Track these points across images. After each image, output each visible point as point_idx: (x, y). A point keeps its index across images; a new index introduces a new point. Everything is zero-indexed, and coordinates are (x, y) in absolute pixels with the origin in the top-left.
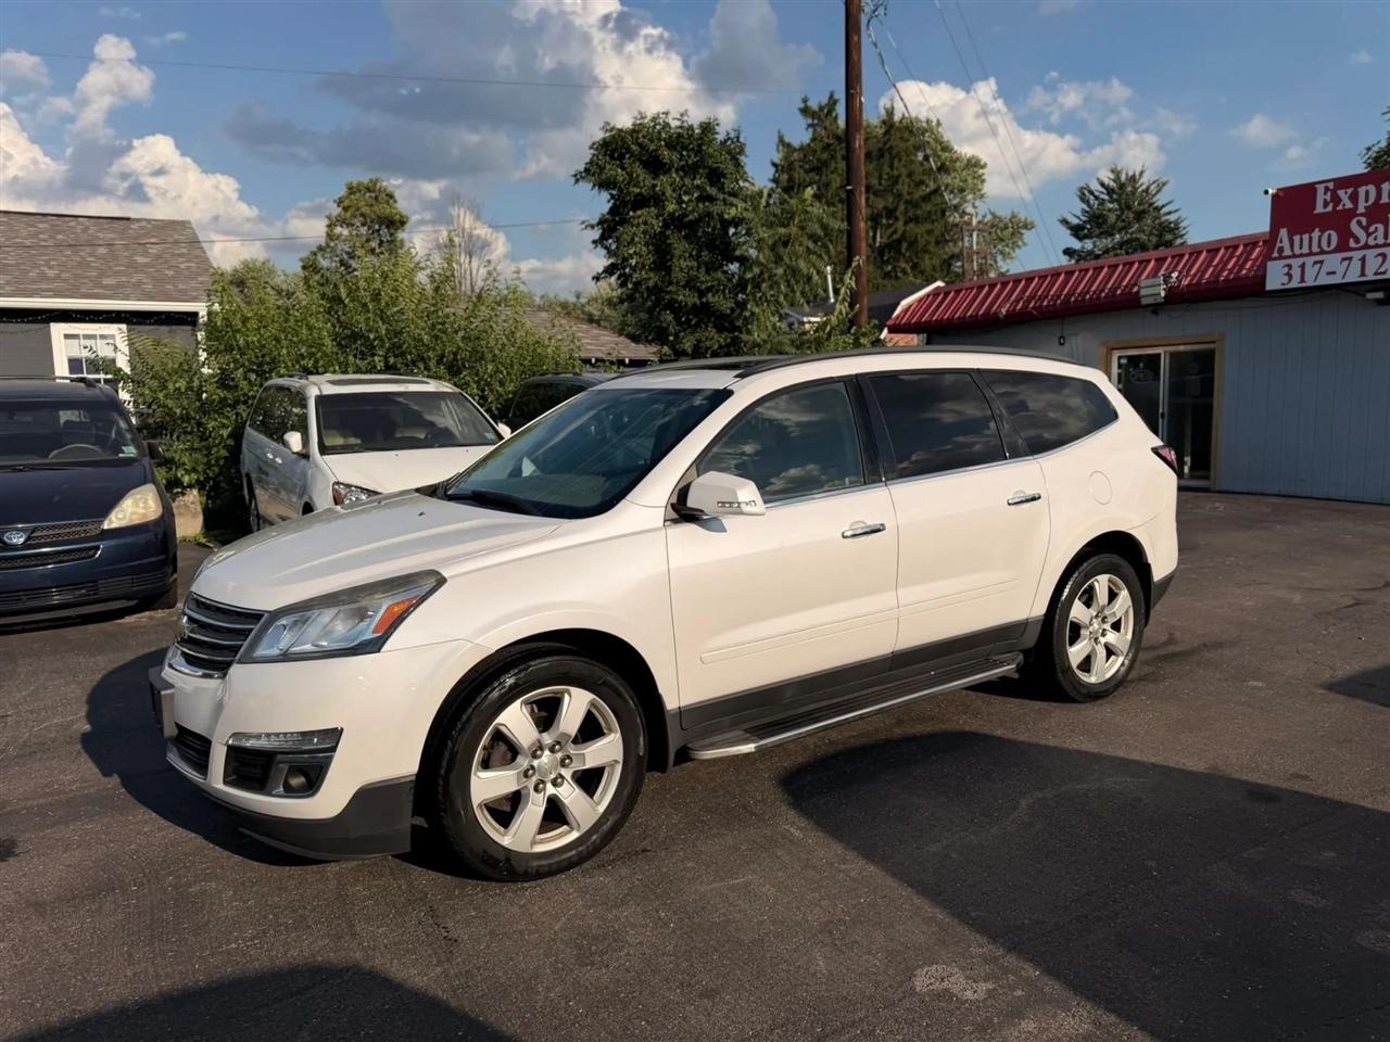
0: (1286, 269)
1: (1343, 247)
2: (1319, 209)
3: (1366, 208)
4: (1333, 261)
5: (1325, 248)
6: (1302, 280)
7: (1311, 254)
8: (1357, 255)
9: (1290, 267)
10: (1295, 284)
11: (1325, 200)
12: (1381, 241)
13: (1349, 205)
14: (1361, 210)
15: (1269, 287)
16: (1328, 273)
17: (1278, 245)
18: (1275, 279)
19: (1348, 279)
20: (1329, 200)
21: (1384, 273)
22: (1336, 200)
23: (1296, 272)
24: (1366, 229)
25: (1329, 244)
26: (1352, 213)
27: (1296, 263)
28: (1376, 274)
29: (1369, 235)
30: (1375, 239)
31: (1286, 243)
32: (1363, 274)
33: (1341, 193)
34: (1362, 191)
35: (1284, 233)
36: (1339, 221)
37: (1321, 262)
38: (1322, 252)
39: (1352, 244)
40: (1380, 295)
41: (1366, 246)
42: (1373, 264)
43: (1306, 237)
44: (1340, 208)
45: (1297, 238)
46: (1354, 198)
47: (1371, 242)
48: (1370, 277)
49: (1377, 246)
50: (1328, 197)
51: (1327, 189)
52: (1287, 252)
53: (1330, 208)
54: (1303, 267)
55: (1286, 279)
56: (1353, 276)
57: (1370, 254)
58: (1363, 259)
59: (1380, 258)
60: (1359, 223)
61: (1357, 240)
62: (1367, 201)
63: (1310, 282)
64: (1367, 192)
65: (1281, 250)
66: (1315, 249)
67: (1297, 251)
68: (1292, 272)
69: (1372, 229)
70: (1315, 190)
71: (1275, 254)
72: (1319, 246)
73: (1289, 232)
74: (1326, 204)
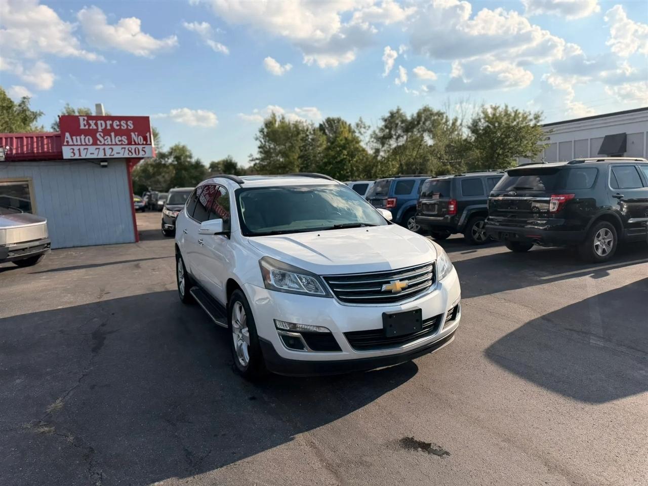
0: (72, 150)
1: (95, 143)
2: (82, 127)
3: (102, 129)
4: (92, 149)
5: (88, 143)
6: (80, 155)
7: (82, 145)
8: (102, 147)
9: (73, 149)
10: (77, 157)
11: (84, 124)
12: (110, 143)
13: (95, 127)
14: (100, 129)
15: (65, 157)
16: (91, 154)
17: (66, 140)
18: (67, 153)
19: (99, 157)
20: (86, 124)
21: (113, 155)
22: (89, 125)
23: (77, 152)
24: (103, 137)
25: (89, 142)
26: (96, 131)
27: (76, 148)
28: (110, 155)
29: (105, 140)
30: (108, 142)
31: (70, 140)
32: (105, 155)
33: (91, 122)
34: (99, 122)
35: (67, 135)
36: (92, 133)
37: (87, 149)
38: (86, 145)
39: (99, 143)
40: (105, 164)
41: (104, 144)
42: (108, 152)
43: (78, 138)
44: (91, 128)
45: (74, 138)
46: (96, 124)
47: (106, 143)
48: (108, 156)
49: (108, 145)
50: (85, 122)
51: (84, 120)
52: (71, 143)
53: (87, 127)
54: (79, 149)
55: (72, 155)
56: (101, 156)
57: (107, 148)
58: (104, 149)
59: (111, 150)
60: (100, 135)
61: (101, 142)
62: (102, 126)
63: (83, 157)
64: (101, 124)
65: (68, 142)
66: (83, 143)
67: (76, 143)
68: (75, 152)
69: (106, 138)
70: (79, 119)
71: (65, 143)
72: (85, 142)
73: (70, 134)
74: (85, 126)
